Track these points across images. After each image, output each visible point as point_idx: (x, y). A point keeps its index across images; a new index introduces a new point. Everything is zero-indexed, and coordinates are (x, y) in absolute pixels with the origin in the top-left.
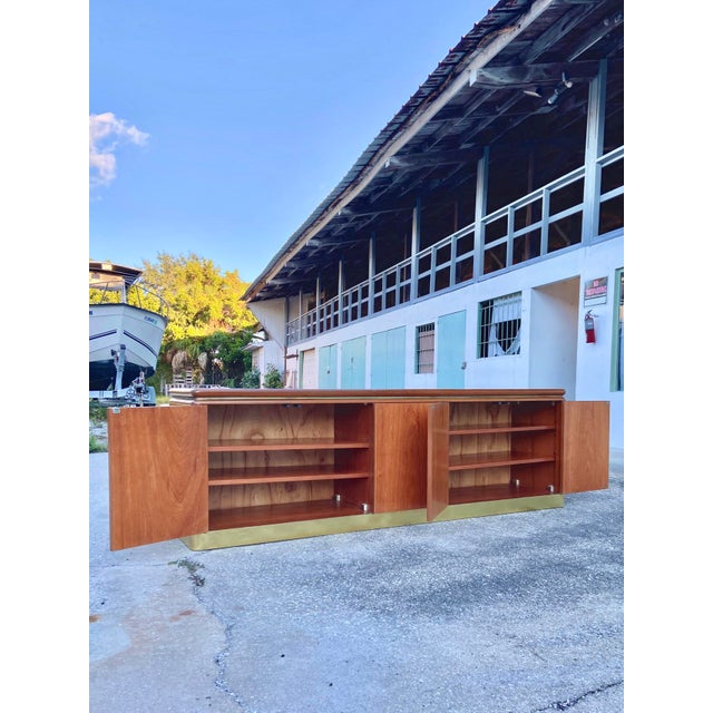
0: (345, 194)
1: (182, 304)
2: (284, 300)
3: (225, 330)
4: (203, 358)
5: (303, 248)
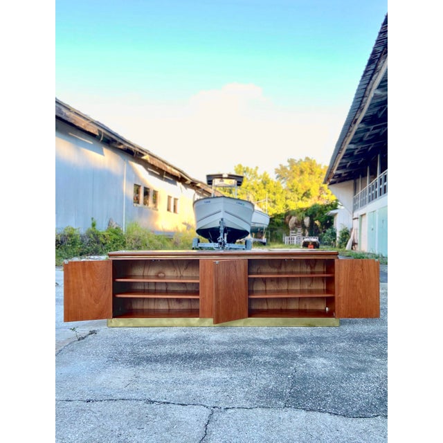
0: (358, 115)
1: (295, 188)
2: (352, 182)
3: (321, 203)
4: (307, 221)
5: (347, 150)
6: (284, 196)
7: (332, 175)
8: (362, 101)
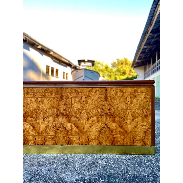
5: (143, 49)
6: (114, 73)
7: (135, 63)
8: (152, 19)
